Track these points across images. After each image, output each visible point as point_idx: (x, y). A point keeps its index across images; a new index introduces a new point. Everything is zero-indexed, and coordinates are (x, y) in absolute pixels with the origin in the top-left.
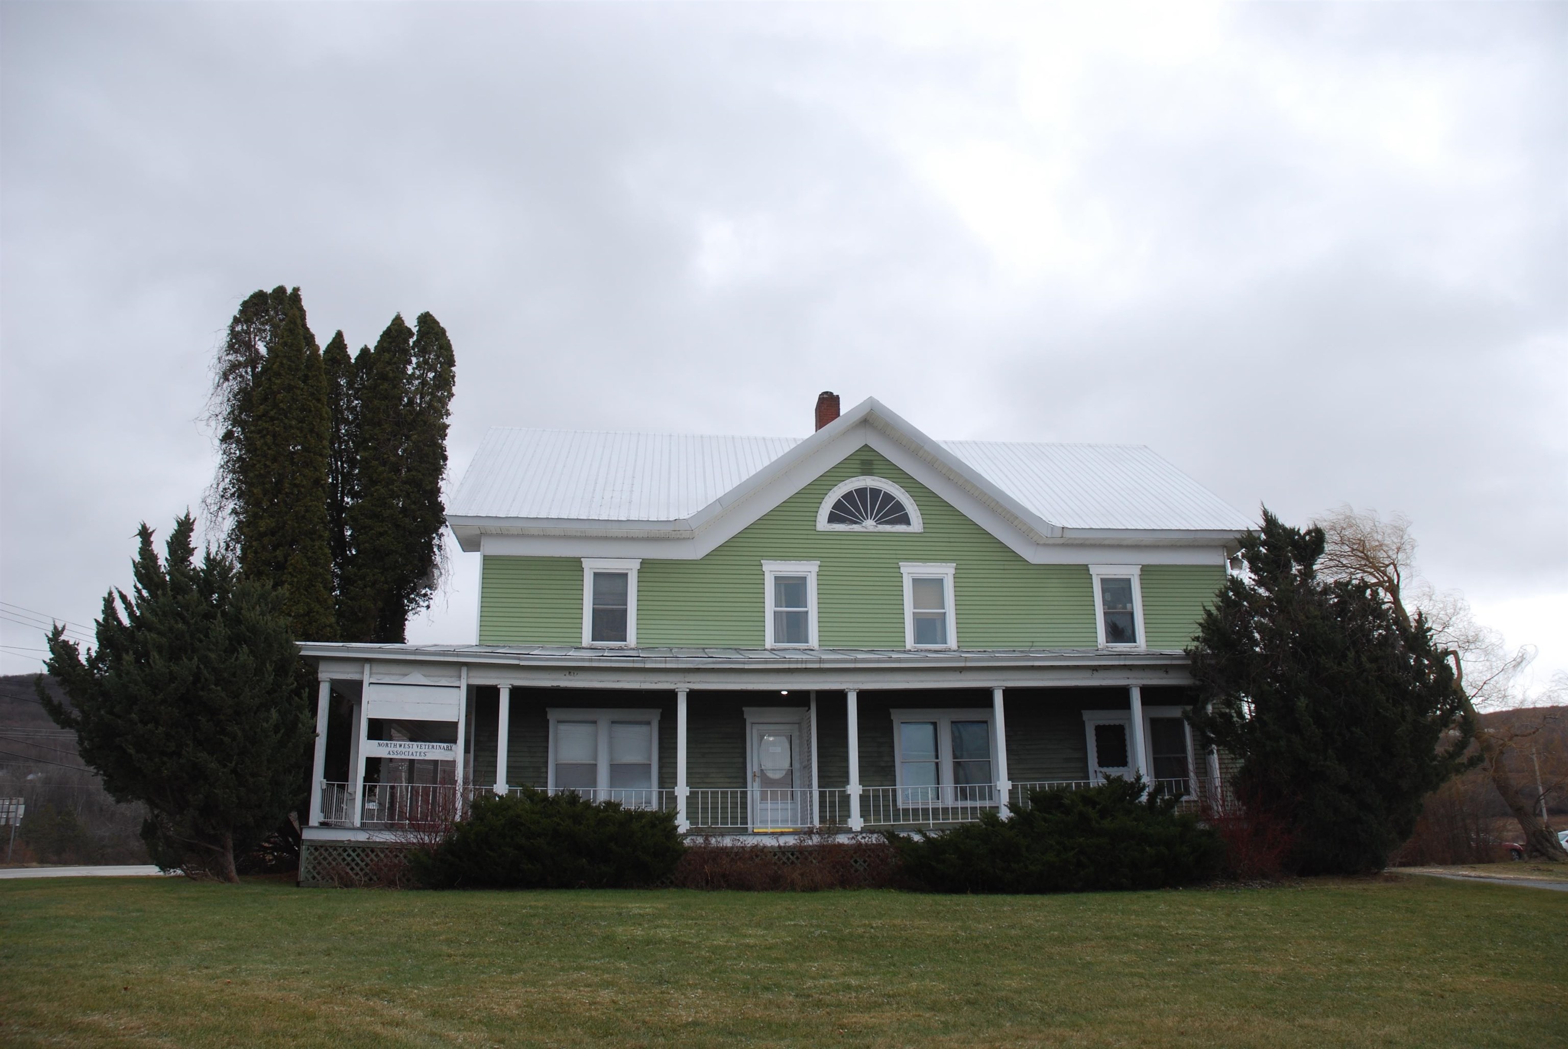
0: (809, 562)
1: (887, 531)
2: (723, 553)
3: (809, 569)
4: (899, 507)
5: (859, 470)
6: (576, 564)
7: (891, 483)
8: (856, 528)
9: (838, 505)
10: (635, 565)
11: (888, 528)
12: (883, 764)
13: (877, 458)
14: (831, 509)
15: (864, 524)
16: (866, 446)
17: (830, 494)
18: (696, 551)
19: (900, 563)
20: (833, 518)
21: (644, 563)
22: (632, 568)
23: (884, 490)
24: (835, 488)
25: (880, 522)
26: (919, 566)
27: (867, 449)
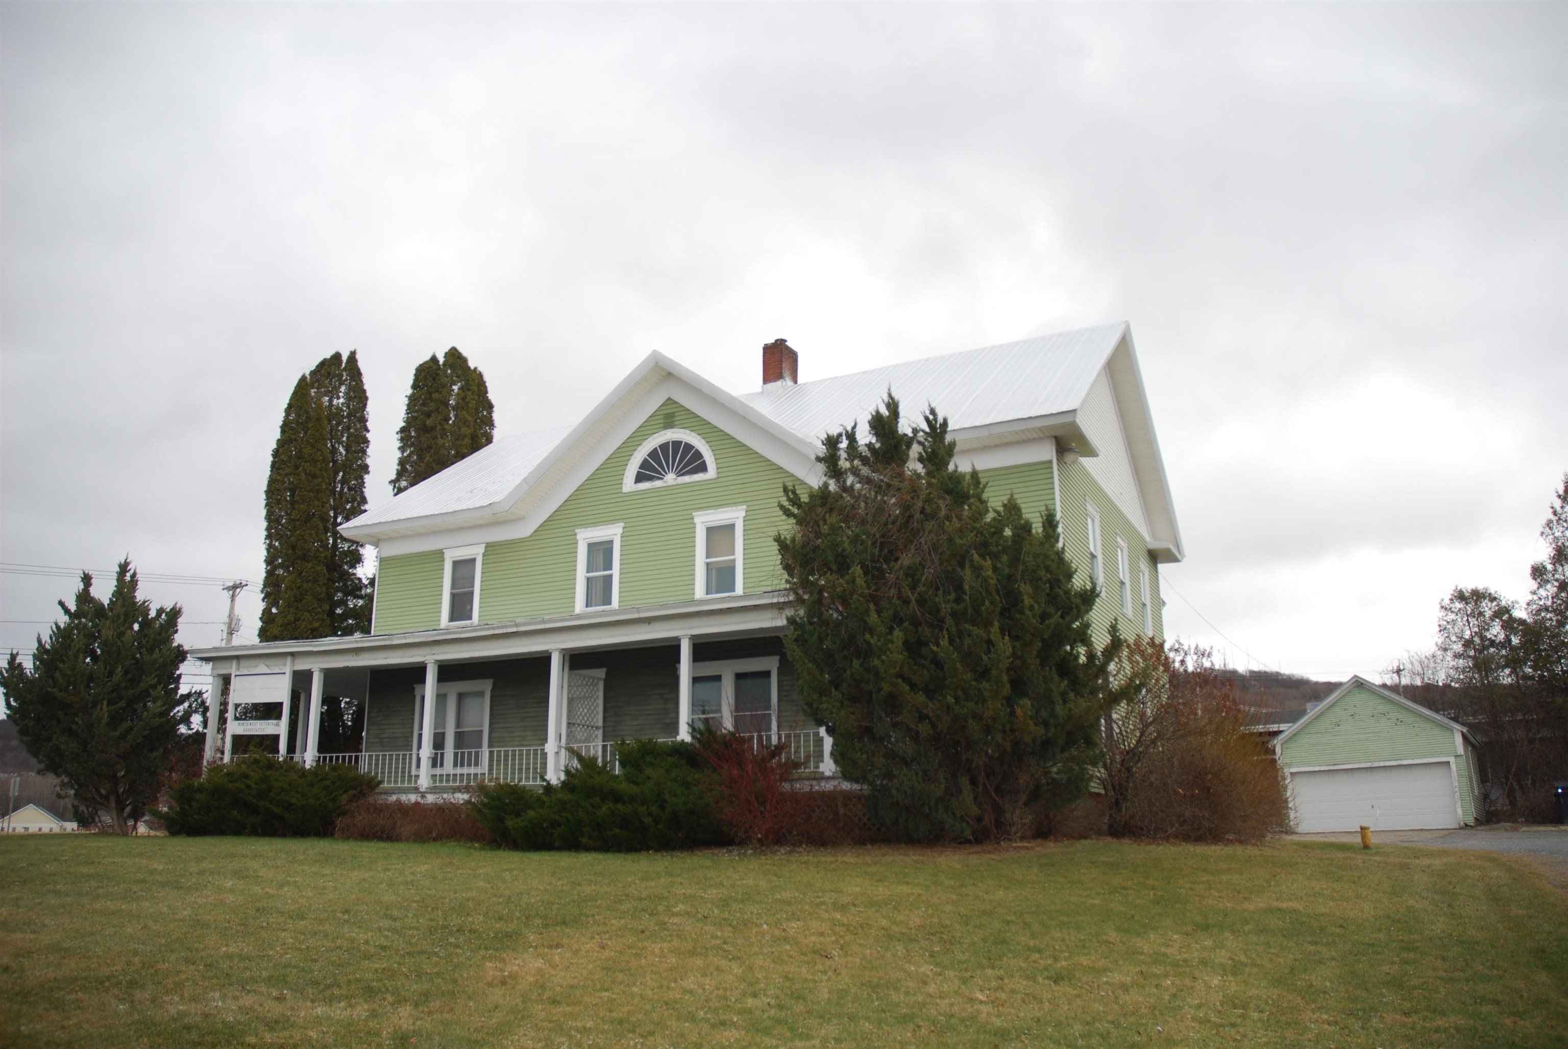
0: (613, 526)
1: (684, 482)
2: (549, 527)
3: (613, 532)
4: (698, 455)
5: (662, 425)
6: (439, 555)
7: (688, 432)
8: (658, 484)
9: (645, 465)
10: (481, 549)
11: (687, 479)
12: (668, 721)
13: (678, 410)
14: (637, 469)
15: (665, 478)
16: (669, 399)
17: (635, 454)
18: (525, 530)
19: (694, 514)
20: (640, 478)
21: (489, 547)
22: (477, 552)
23: (684, 441)
24: (640, 448)
25: (680, 474)
26: (712, 514)
27: (671, 402)
